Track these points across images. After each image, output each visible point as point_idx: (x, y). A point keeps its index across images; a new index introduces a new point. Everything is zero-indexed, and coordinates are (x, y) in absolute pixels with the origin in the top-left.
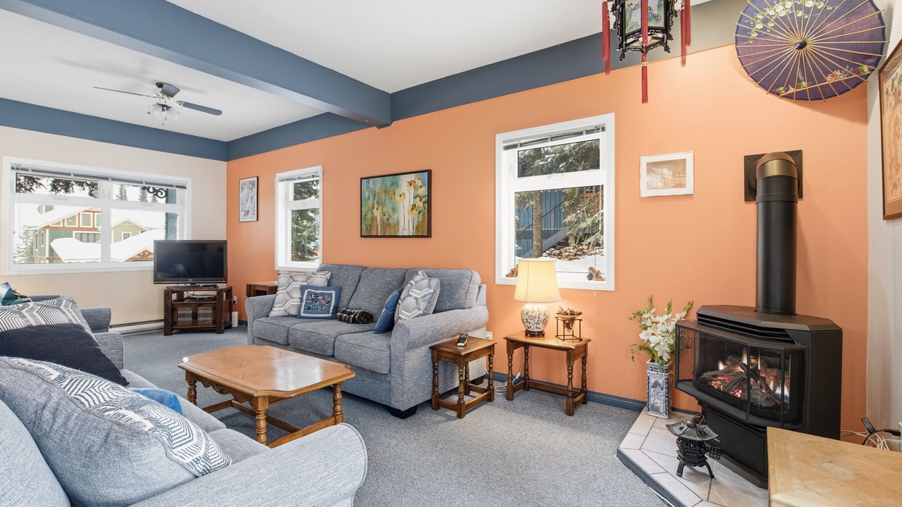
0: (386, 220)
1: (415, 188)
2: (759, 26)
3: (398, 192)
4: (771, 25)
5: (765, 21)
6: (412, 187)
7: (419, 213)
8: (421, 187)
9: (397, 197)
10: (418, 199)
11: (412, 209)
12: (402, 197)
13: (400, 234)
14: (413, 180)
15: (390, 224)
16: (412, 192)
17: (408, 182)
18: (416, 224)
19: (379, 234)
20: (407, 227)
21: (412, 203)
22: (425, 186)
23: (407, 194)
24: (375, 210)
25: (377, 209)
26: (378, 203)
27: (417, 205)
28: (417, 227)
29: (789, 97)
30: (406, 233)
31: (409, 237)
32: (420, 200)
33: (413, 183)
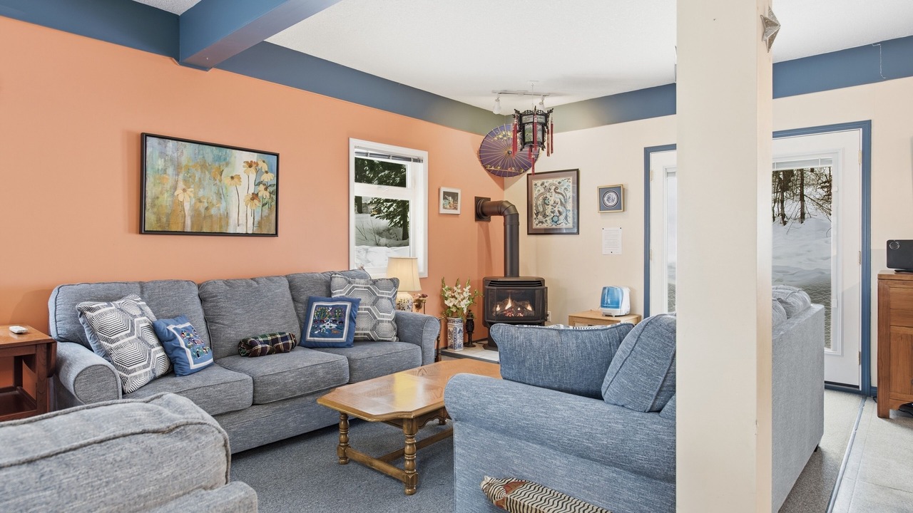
0: (203, 210)
1: (257, 172)
2: (500, 136)
3: (227, 172)
4: (505, 138)
5: (504, 136)
6: (253, 169)
7: (263, 205)
8: (267, 172)
9: (226, 180)
10: (262, 187)
11: (253, 199)
12: (235, 180)
13: (231, 230)
14: (254, 160)
15: (211, 216)
16: (253, 176)
17: (247, 162)
18: (258, 218)
19: (188, 229)
20: (242, 220)
21: (251, 191)
22: (272, 172)
23: (244, 178)
24: (179, 191)
25: (184, 190)
26: (185, 181)
27: (259, 195)
28: (259, 223)
29: (489, 171)
30: (239, 230)
31: (247, 235)
32: (266, 189)
33: (254, 166)
